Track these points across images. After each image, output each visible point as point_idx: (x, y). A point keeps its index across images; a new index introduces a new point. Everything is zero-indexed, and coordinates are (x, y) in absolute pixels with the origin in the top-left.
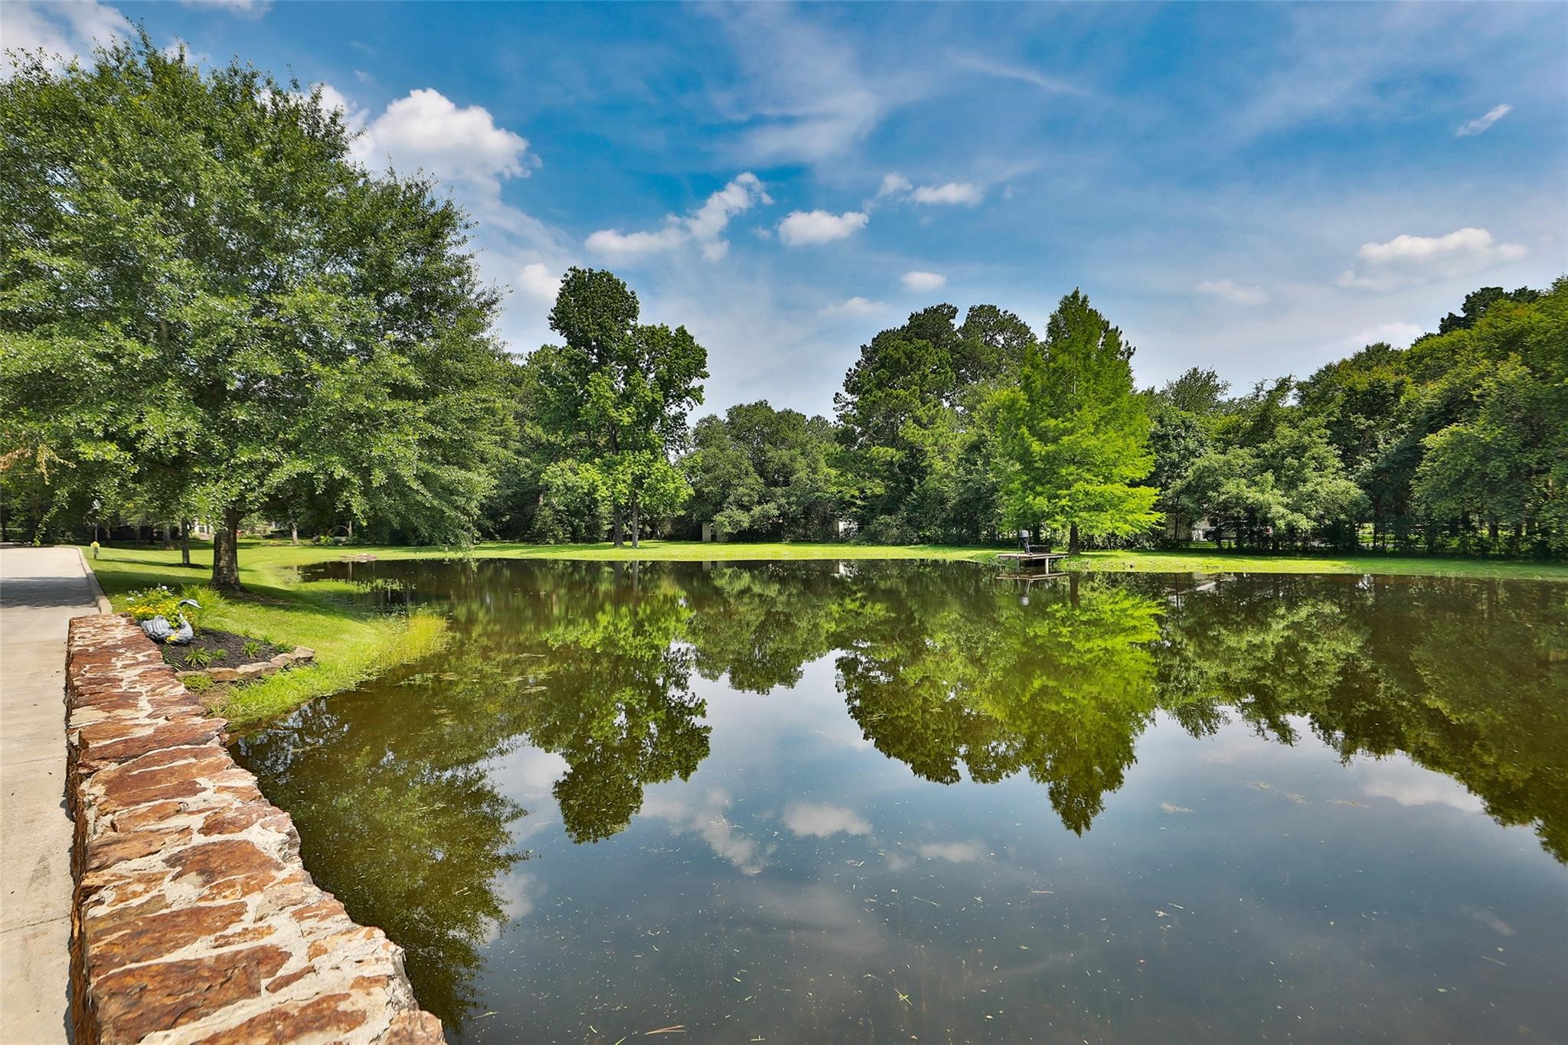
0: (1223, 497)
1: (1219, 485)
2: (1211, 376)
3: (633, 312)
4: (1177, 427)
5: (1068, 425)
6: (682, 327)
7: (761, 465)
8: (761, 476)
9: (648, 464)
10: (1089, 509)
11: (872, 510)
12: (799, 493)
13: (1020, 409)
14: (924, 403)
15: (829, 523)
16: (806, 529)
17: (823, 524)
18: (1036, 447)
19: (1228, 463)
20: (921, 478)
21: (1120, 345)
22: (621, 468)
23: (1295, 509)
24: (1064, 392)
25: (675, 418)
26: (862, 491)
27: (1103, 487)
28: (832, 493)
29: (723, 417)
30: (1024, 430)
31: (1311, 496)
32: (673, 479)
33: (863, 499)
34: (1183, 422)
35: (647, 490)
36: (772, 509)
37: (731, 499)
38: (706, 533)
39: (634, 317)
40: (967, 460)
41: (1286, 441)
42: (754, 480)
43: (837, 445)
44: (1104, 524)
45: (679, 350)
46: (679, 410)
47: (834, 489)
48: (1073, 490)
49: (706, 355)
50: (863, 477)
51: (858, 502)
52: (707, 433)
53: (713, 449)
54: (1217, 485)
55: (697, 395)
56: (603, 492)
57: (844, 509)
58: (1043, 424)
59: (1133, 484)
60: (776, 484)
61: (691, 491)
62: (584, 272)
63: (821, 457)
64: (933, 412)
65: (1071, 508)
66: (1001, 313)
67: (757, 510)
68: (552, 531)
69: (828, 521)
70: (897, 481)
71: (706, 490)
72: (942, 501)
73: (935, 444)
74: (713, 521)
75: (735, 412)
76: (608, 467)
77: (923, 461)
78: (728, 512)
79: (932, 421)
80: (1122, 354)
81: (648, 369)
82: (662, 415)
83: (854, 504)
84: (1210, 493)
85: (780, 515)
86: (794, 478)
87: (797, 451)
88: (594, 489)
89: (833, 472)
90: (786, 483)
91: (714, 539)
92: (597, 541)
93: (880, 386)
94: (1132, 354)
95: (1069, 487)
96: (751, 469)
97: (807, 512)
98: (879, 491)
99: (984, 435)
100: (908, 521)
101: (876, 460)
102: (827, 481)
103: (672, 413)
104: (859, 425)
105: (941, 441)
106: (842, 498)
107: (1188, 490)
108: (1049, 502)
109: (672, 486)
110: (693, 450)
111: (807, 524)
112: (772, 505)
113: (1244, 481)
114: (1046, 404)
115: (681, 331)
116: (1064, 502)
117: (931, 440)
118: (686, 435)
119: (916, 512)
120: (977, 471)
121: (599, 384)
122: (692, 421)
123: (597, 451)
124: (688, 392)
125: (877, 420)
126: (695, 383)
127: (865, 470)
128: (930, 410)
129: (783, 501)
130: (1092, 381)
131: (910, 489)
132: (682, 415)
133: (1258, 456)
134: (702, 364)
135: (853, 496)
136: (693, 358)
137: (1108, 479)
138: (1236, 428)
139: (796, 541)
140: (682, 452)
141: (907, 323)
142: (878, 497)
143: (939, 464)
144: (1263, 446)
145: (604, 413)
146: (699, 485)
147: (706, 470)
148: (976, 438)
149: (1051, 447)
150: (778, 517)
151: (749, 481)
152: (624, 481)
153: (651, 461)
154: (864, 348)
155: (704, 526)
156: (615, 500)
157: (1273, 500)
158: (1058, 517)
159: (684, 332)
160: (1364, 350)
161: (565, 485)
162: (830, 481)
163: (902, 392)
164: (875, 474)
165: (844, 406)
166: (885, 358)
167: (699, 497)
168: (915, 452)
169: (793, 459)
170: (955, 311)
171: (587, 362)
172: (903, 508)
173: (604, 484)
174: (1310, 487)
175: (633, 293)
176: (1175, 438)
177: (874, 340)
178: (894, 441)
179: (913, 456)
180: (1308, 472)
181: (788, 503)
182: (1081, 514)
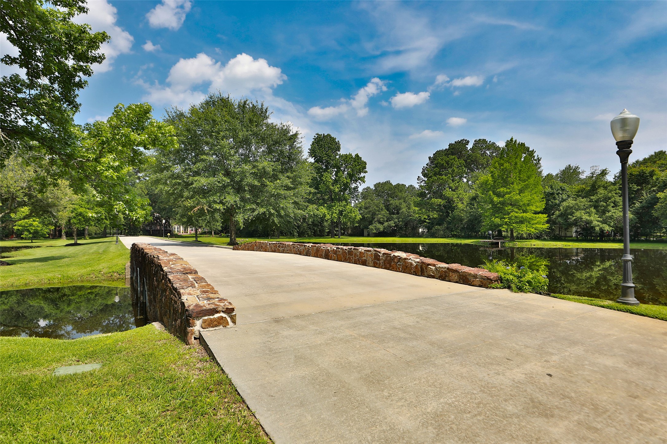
0: (574, 218)
1: (573, 213)
2: (577, 168)
3: (338, 149)
4: (558, 190)
5: (508, 190)
6: (357, 154)
7: (388, 206)
8: (387, 210)
9: (345, 206)
10: (517, 223)
11: (433, 224)
12: (403, 217)
13: (489, 184)
14: (453, 181)
15: (415, 229)
16: (406, 232)
17: (413, 229)
18: (495, 199)
19: (577, 204)
20: (452, 211)
21: (534, 157)
22: (334, 208)
23: (604, 222)
24: (507, 177)
25: (354, 189)
26: (429, 216)
27: (522, 214)
28: (416, 217)
29: (372, 187)
30: (491, 192)
31: (611, 217)
32: (354, 211)
33: (429, 220)
34: (561, 188)
35: (344, 216)
36: (392, 223)
37: (376, 219)
38: (366, 233)
39: (339, 150)
40: (471, 204)
41: (602, 196)
42: (385, 212)
43: (418, 198)
44: (524, 229)
45: (356, 163)
46: (355, 185)
47: (417, 216)
48: (510, 215)
49: (366, 164)
50: (429, 211)
51: (427, 221)
52: (367, 193)
53: (369, 200)
54: (572, 214)
55: (363, 179)
56: (328, 217)
57: (421, 224)
58: (498, 190)
59: (536, 213)
60: (393, 214)
61: (360, 216)
62: (321, 135)
63: (411, 203)
64: (457, 184)
65: (509, 222)
66: (488, 142)
67: (386, 224)
68: (306, 232)
69: (415, 228)
70: (443, 213)
71: (366, 216)
72: (461, 220)
73: (458, 197)
74: (369, 228)
75: (377, 185)
76: (329, 208)
77: (453, 204)
78: (375, 224)
79: (457, 188)
80: (535, 160)
81: (344, 170)
82: (349, 188)
83: (425, 222)
84: (569, 216)
85: (395, 226)
86: (401, 211)
87: (402, 201)
88: (324, 216)
89: (417, 209)
90: (398, 213)
91: (369, 236)
92: (324, 236)
93: (435, 175)
94: (540, 160)
95: (509, 214)
96: (384, 208)
97: (406, 224)
98: (435, 216)
99: (477, 194)
100: (447, 228)
101: (434, 204)
102: (414, 212)
103: (353, 186)
104: (427, 190)
105: (460, 196)
106: (420, 219)
107: (561, 215)
108: (501, 220)
109: (354, 214)
110: (360, 200)
111: (406, 229)
112: (392, 222)
113: (583, 211)
114: (499, 182)
115: (357, 155)
116: (506, 220)
117: (456, 196)
118: (358, 195)
119: (450, 224)
120: (475, 208)
121: (327, 177)
122: (360, 189)
123: (325, 202)
124: (359, 179)
125: (435, 188)
126: (362, 175)
127: (430, 208)
128: (456, 184)
129: (396, 220)
130: (518, 173)
131: (448, 216)
132: (357, 187)
133: (590, 201)
134: (365, 168)
135: (425, 218)
136: (362, 166)
137: (524, 212)
138: (582, 190)
139: (401, 236)
140: (357, 201)
141: (447, 147)
142: (435, 218)
143: (460, 205)
144: (592, 197)
145: (328, 187)
146: (363, 214)
147: (366, 208)
148: (474, 195)
149: (501, 199)
150: (394, 227)
151: (383, 212)
152: (336, 213)
153: (345, 205)
154: (430, 158)
155: (365, 230)
156: (332, 220)
157: (595, 220)
158: (504, 226)
159: (358, 156)
160: (653, 154)
161: (314, 214)
162: (415, 212)
163: (444, 177)
164: (434, 209)
165: (421, 182)
166: (438, 163)
167: (363, 219)
168: (450, 201)
169: (400, 204)
170: (468, 142)
171: (322, 169)
172: (445, 223)
173: (328, 214)
174: (610, 214)
175: (338, 141)
176: (558, 194)
177: (434, 154)
178: (441, 196)
179: (449, 202)
180: (610, 208)
181: (398, 221)
182: (513, 225)
